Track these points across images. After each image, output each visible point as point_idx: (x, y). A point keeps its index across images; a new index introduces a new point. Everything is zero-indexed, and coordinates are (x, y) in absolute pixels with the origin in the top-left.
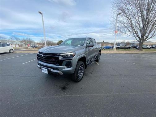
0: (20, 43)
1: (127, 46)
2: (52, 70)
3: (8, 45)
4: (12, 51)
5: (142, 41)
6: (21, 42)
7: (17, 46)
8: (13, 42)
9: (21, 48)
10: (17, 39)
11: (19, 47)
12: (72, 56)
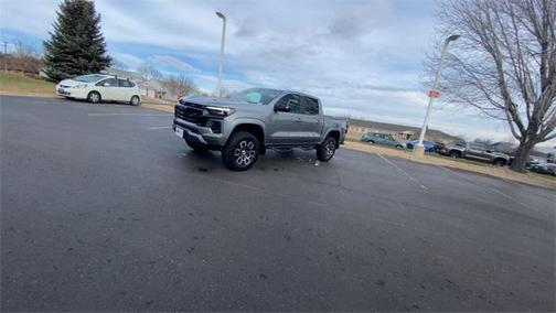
0: (159, 88)
1: (495, 155)
2: (190, 133)
3: (131, 85)
4: (135, 101)
5: (527, 140)
6: (164, 84)
7: (152, 95)
8: (145, 80)
9: (158, 99)
10: (156, 74)
11: (156, 96)
12: (226, 114)
